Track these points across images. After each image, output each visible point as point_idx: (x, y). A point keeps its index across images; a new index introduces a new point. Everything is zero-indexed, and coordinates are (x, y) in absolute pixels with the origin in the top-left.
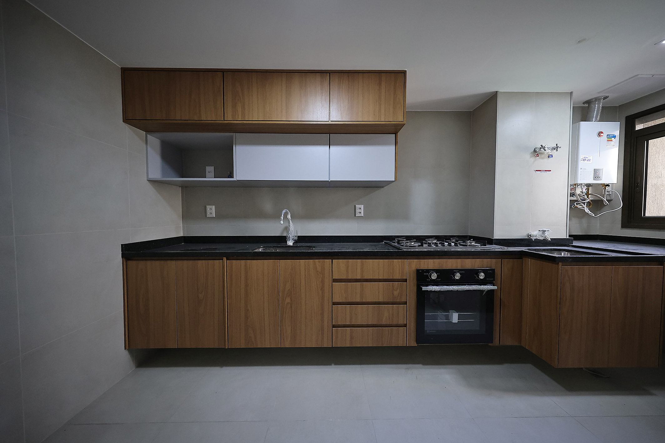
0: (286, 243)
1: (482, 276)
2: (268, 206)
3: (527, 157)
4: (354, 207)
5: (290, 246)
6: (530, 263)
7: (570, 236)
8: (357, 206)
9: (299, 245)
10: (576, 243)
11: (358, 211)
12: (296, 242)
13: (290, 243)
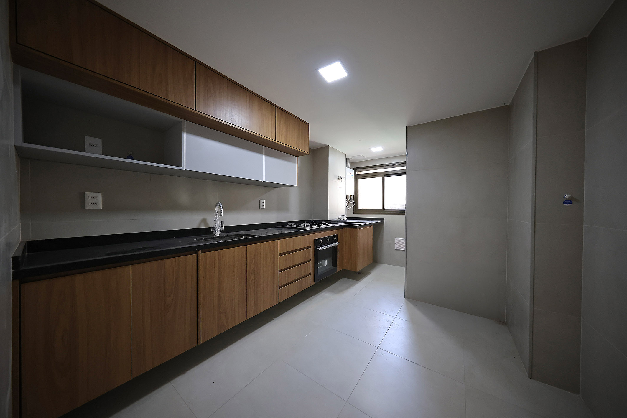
0: (212, 235)
1: (335, 238)
2: (184, 197)
3: (336, 180)
4: (259, 201)
5: (218, 237)
6: (346, 230)
7: (347, 218)
8: (261, 201)
9: (224, 234)
10: (348, 221)
11: (262, 204)
12: (222, 232)
13: (218, 234)
